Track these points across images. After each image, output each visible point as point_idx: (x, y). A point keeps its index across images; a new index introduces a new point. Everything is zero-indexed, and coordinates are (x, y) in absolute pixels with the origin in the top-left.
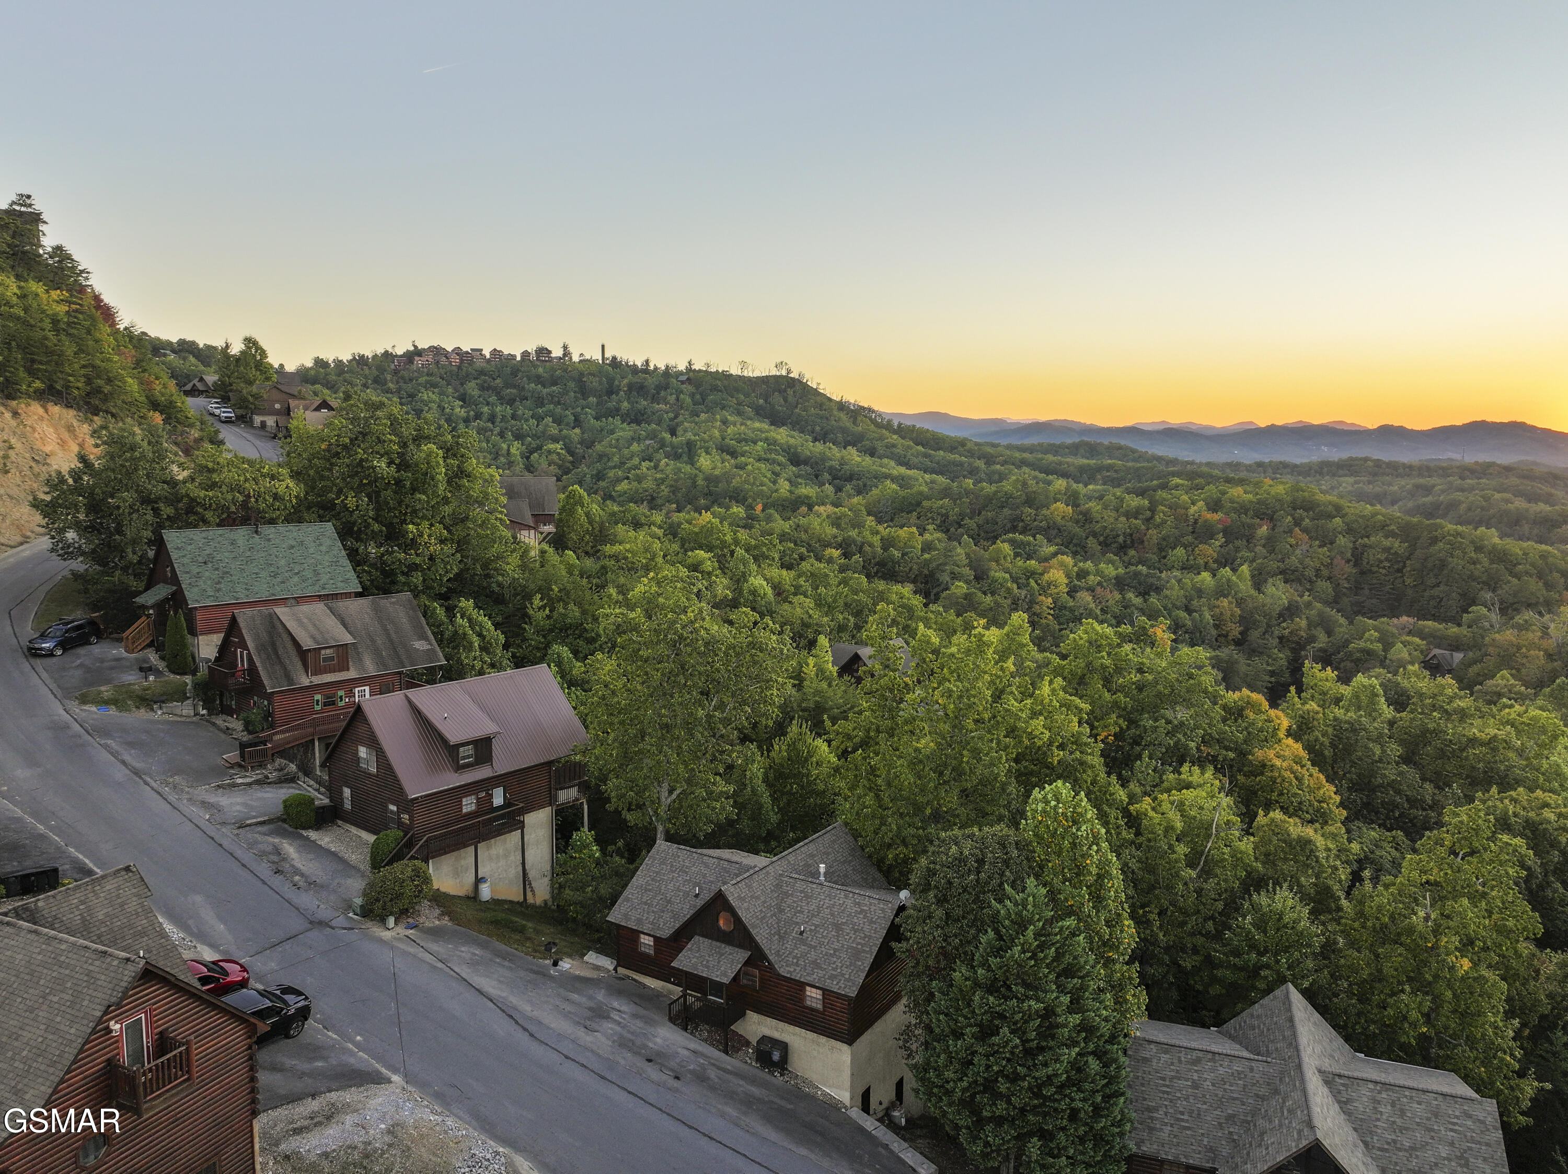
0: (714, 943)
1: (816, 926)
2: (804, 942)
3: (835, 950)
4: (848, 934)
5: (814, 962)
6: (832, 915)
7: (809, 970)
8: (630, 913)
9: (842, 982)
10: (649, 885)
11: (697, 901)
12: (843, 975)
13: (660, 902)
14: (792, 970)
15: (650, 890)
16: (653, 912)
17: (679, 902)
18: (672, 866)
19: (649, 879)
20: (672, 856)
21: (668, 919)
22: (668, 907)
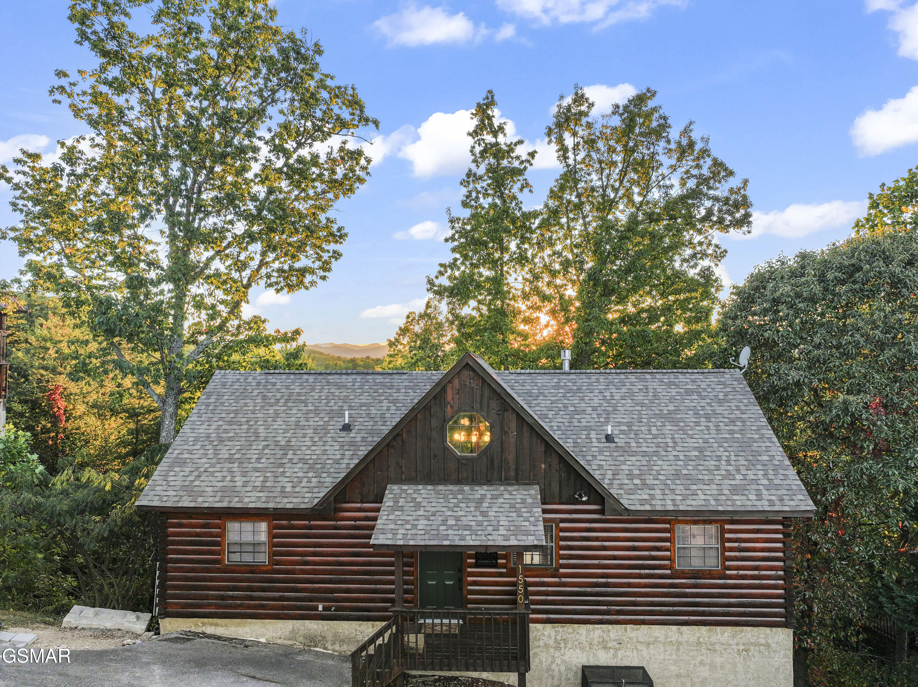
0: (440, 487)
1: (629, 425)
2: (626, 450)
3: (701, 450)
4: (697, 424)
5: (677, 475)
6: (642, 405)
7: (680, 489)
8: (197, 483)
9: (765, 492)
10: (226, 431)
11: (352, 435)
12: (755, 481)
13: (266, 451)
14: (646, 497)
15: (230, 439)
16: (256, 470)
17: (310, 443)
18: (264, 398)
19: (220, 423)
20: (259, 384)
21: (300, 474)
22: (290, 456)
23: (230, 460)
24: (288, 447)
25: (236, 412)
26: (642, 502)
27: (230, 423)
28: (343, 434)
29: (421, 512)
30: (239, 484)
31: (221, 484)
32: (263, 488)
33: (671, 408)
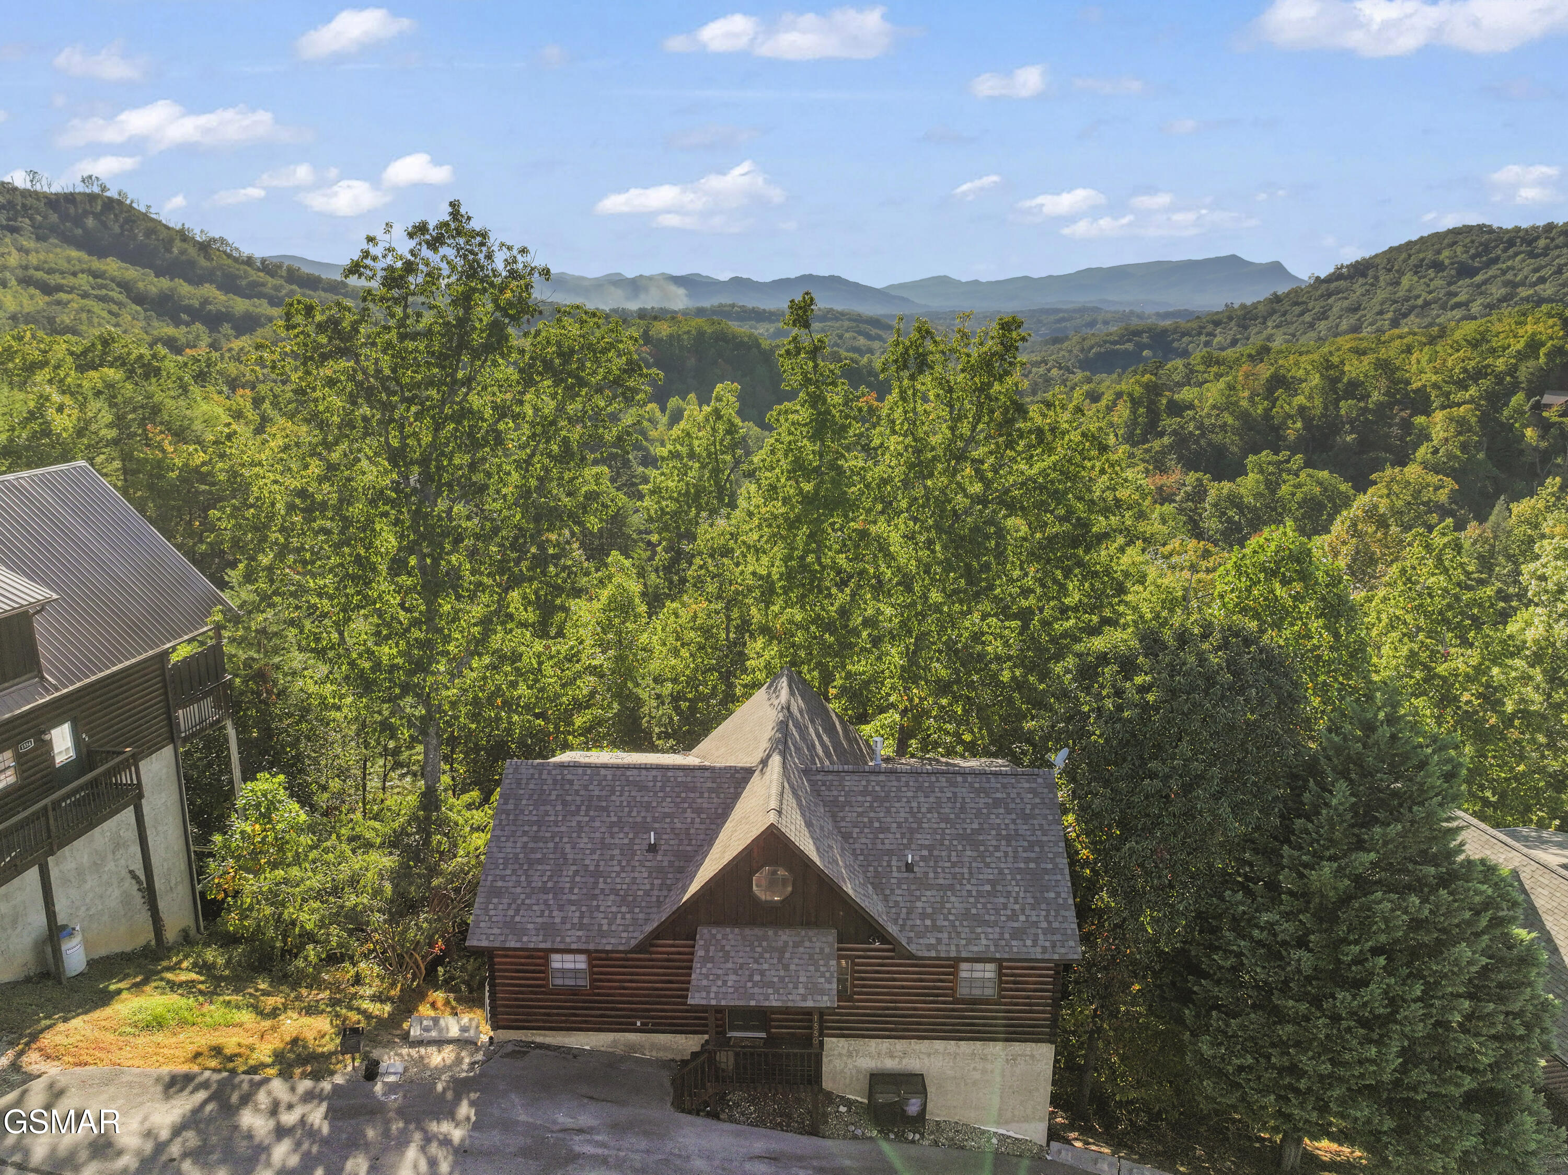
2: (923, 883)
6: (947, 821)
8: (517, 919)
9: (1041, 937)
10: (533, 850)
11: (659, 858)
12: (1035, 924)
13: (578, 879)
14: (933, 941)
15: (539, 861)
16: (571, 902)
17: (617, 869)
18: (565, 804)
26: (929, 947)
27: (536, 839)
28: (650, 856)
29: (730, 965)
30: (558, 920)
31: (539, 920)
32: (581, 927)
33: (975, 826)
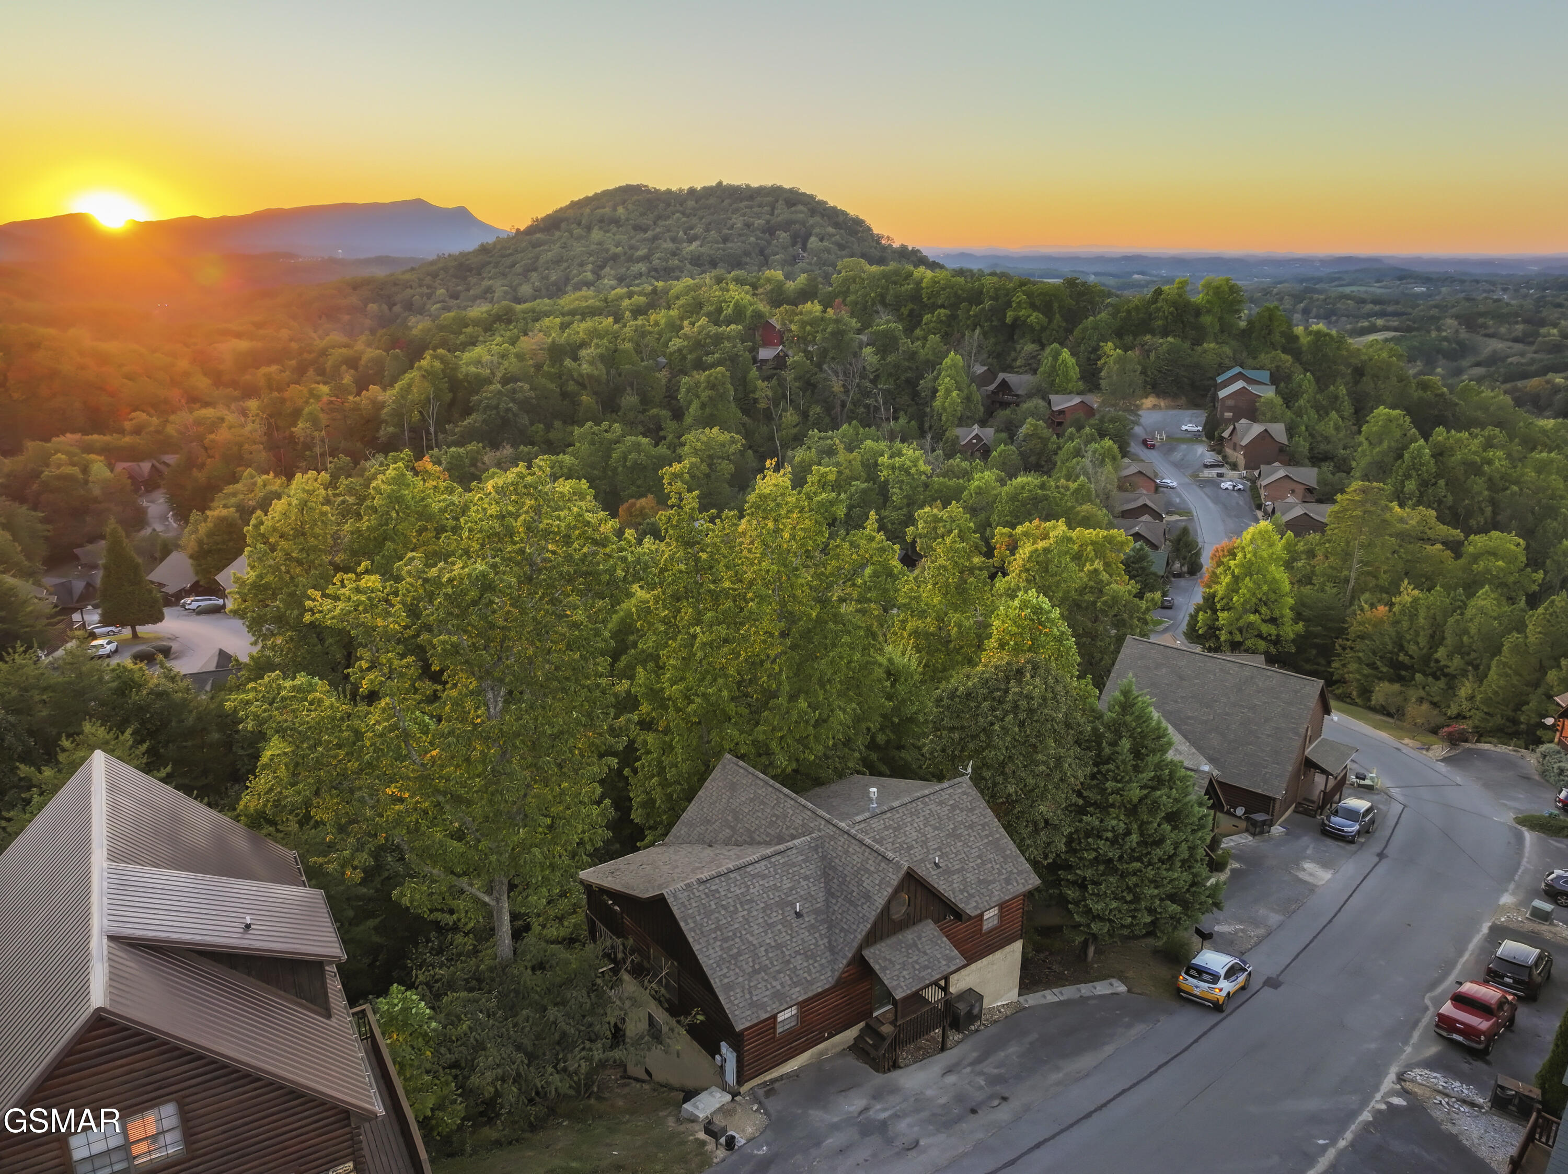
0: (888, 942)
1: (940, 849)
2: (950, 872)
4: (969, 835)
7: (985, 891)
8: (755, 998)
9: (1018, 878)
10: (730, 949)
11: (806, 919)
12: (1012, 872)
13: (771, 955)
14: (974, 904)
15: (739, 954)
16: (779, 972)
17: (788, 937)
18: (725, 908)
19: (719, 943)
20: (707, 896)
21: (805, 964)
22: (787, 953)
23: (756, 972)
24: (779, 946)
25: (718, 928)
27: (725, 940)
28: (801, 920)
29: (898, 967)
30: (779, 987)
31: (768, 993)
32: (796, 984)
33: (952, 826)
